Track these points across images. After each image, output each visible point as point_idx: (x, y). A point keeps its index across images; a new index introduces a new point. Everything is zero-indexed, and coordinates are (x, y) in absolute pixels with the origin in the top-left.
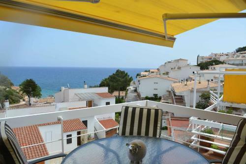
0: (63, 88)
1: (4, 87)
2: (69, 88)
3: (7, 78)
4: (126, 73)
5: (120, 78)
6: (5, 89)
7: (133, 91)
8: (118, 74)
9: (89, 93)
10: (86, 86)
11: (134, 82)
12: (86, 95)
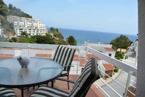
0: (86, 42)
1: (59, 39)
2: (89, 43)
3: (61, 34)
4: (127, 37)
5: (122, 40)
6: (59, 40)
7: (132, 50)
8: (121, 38)
9: (99, 47)
10: (99, 43)
11: (134, 44)
12: (98, 48)
